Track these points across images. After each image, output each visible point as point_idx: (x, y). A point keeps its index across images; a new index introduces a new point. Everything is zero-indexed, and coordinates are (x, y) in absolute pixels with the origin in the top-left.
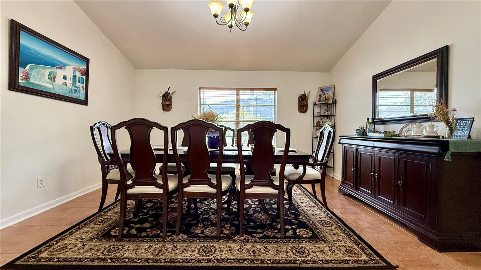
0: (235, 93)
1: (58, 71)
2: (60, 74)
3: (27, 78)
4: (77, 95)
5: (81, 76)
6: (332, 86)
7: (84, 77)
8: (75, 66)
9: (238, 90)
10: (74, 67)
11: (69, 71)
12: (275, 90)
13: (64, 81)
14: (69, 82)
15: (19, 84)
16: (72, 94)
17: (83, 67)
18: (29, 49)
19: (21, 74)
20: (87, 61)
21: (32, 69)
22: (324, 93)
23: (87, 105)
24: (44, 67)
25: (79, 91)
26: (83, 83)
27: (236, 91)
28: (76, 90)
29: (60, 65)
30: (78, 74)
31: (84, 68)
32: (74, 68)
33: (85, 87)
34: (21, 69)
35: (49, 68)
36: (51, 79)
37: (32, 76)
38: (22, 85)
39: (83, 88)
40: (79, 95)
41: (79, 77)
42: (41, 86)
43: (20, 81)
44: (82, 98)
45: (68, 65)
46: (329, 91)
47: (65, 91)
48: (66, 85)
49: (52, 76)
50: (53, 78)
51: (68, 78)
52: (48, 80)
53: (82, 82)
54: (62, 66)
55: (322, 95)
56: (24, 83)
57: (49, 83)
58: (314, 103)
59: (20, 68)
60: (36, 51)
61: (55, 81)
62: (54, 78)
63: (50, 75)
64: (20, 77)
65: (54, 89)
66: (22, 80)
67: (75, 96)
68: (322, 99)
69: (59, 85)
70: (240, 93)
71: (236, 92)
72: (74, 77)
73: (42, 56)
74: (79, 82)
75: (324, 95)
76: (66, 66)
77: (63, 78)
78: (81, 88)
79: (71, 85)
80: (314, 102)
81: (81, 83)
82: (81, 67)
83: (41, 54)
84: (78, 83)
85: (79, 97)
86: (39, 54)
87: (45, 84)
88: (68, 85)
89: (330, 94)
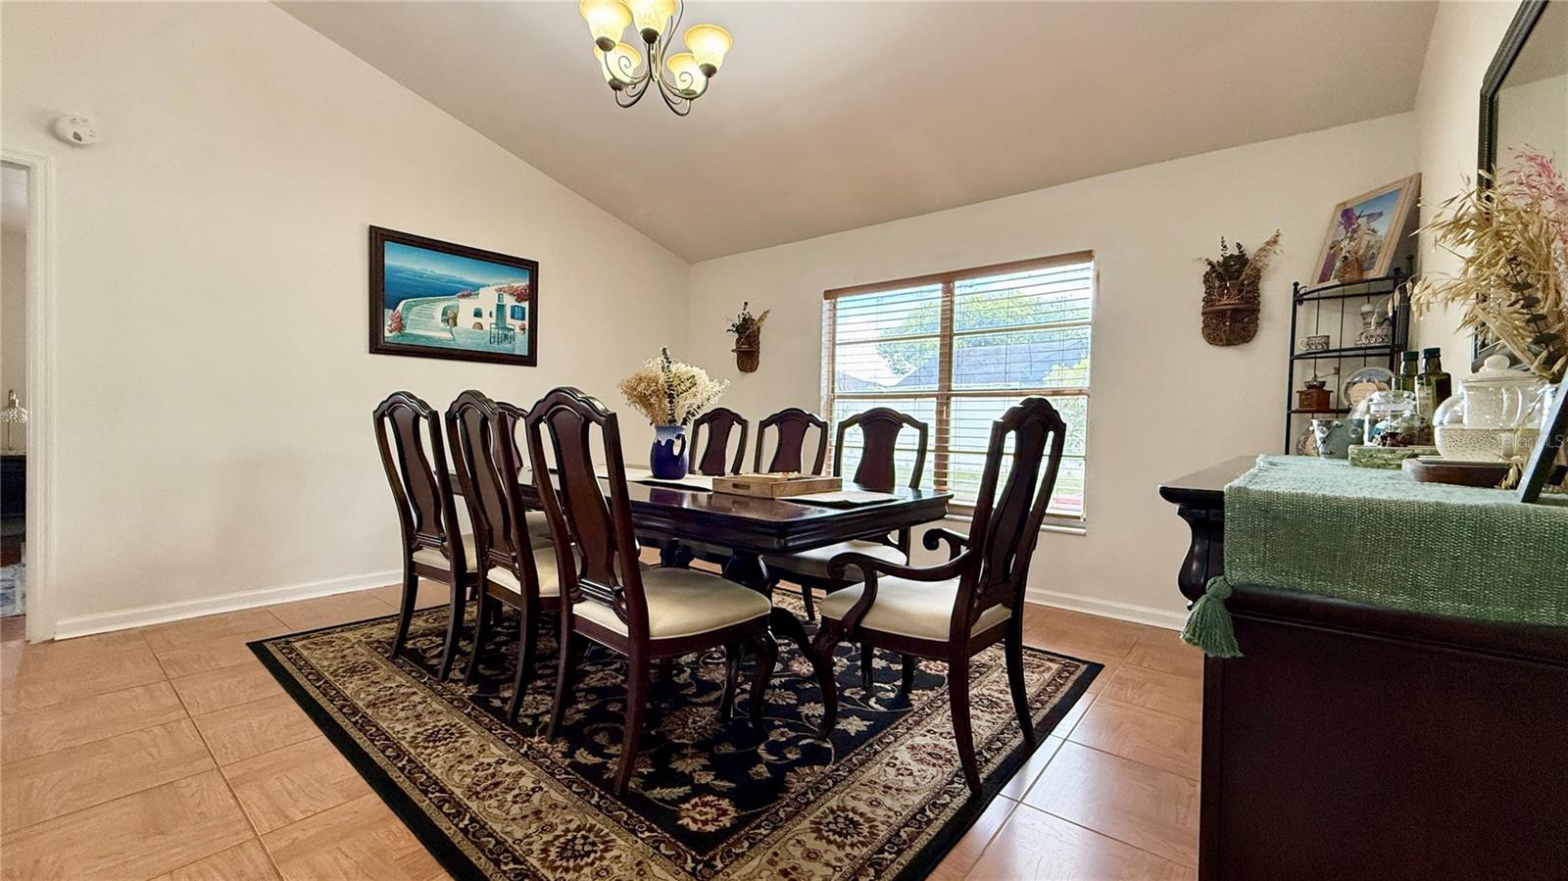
1: (463, 302)
2: (465, 307)
3: (400, 327)
4: (508, 346)
5: (518, 304)
7: (526, 305)
8: (501, 284)
9: (948, 279)
10: (497, 287)
11: (487, 300)
12: (1087, 255)
13: (478, 320)
14: (488, 322)
15: (386, 340)
16: (495, 345)
17: (522, 283)
18: (401, 272)
19: (388, 322)
20: (531, 268)
21: (408, 308)
23: (535, 365)
24: (431, 301)
25: (513, 338)
26: (523, 319)
27: (943, 283)
28: (506, 336)
29: (466, 290)
30: (510, 301)
31: (524, 284)
32: (500, 290)
33: (527, 327)
34: (388, 313)
35: (444, 300)
36: (448, 321)
37: (409, 321)
38: (390, 340)
39: (524, 329)
40: (514, 345)
41: (513, 307)
42: (428, 338)
43: (387, 334)
44: (521, 349)
45: (484, 286)
47: (478, 341)
48: (481, 327)
49: (450, 314)
50: (450, 319)
51: (485, 314)
52: (442, 325)
53: (520, 315)
54: (470, 291)
55: (1344, 243)
56: (394, 337)
57: (443, 330)
58: (1296, 291)
59: (386, 310)
60: (415, 273)
61: (455, 325)
62: (455, 319)
63: (444, 313)
64: (386, 327)
65: (454, 339)
66: (391, 332)
67: (505, 348)
69: (467, 331)
70: (957, 291)
71: (943, 290)
72: (500, 308)
73: (429, 280)
74: (513, 317)
75: (1351, 240)
76: (481, 289)
77: (473, 314)
78: (517, 330)
79: (494, 326)
80: (1296, 284)
81: (518, 319)
82: (515, 285)
83: (425, 276)
84: (509, 320)
85: (514, 349)
86: (421, 277)
87: (436, 332)
88: (486, 328)
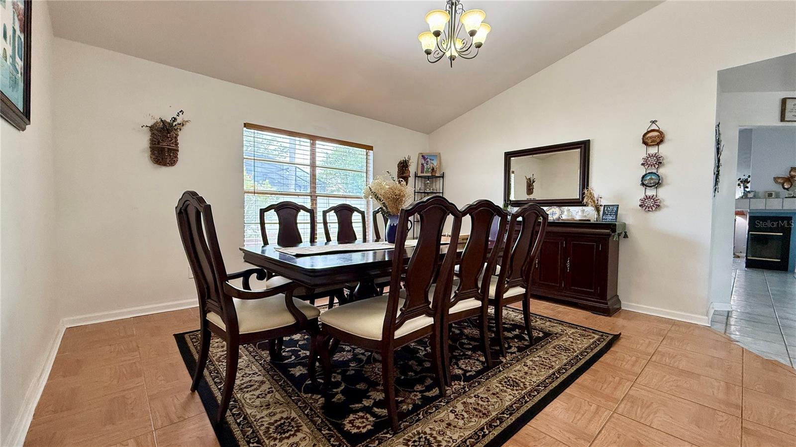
0: (309, 144)
6: (437, 154)
22: (428, 162)
46: (433, 160)
55: (425, 164)
68: (425, 170)
75: (427, 164)
89: (435, 165)
